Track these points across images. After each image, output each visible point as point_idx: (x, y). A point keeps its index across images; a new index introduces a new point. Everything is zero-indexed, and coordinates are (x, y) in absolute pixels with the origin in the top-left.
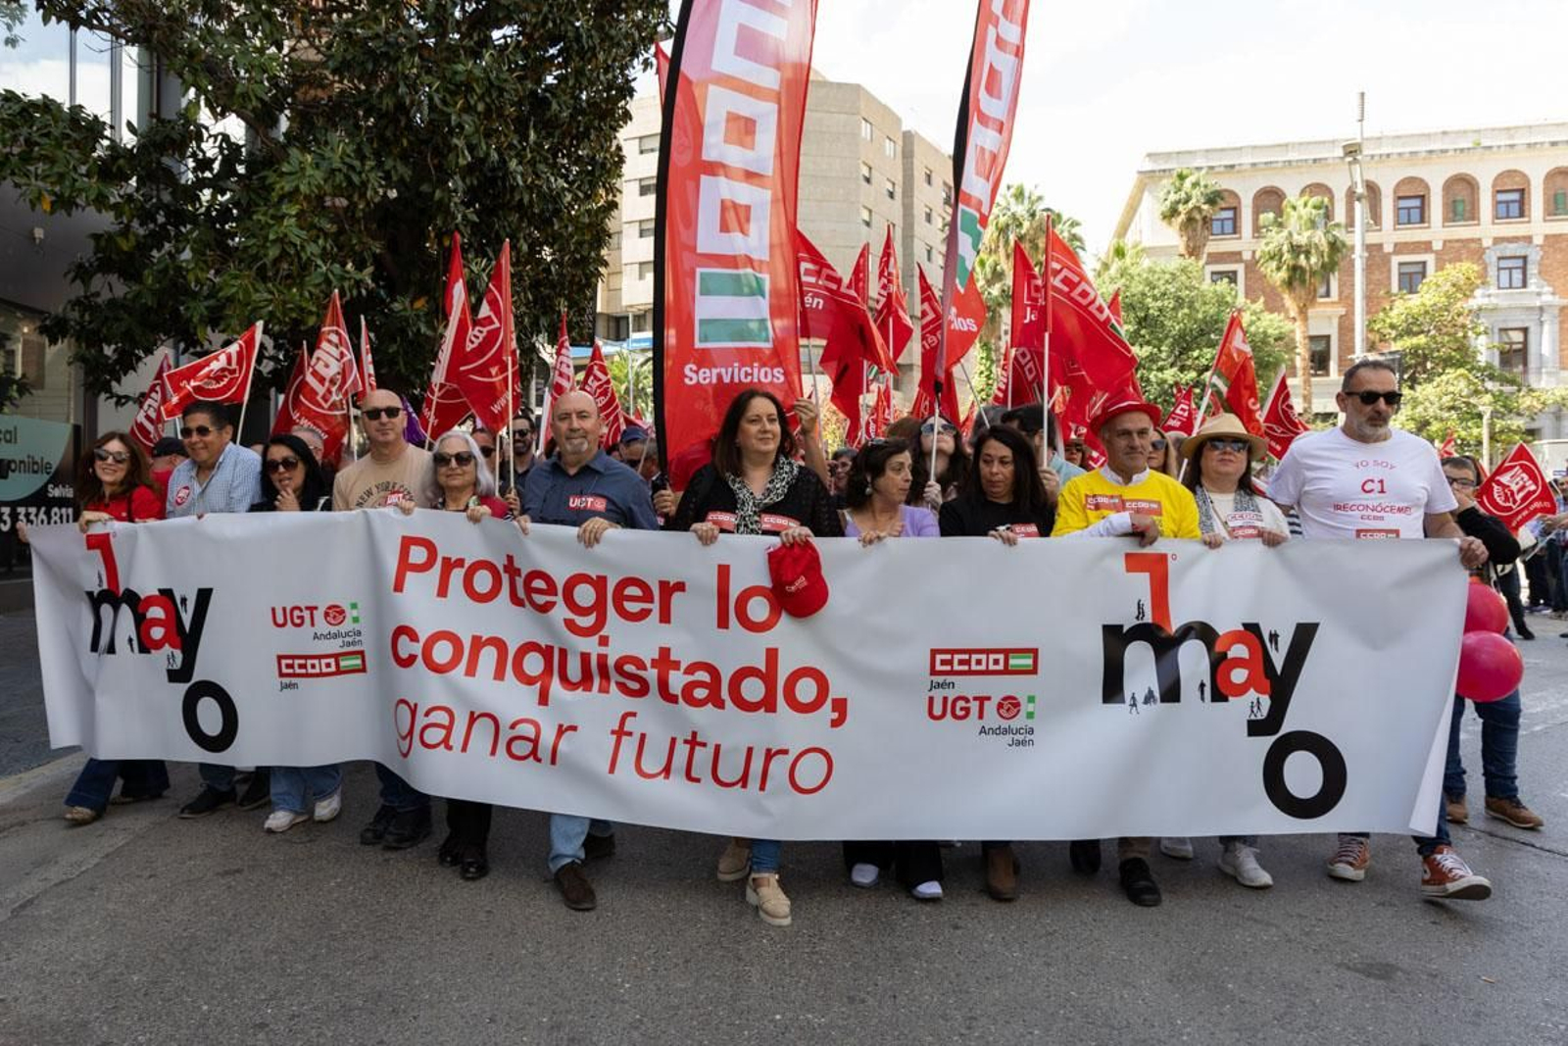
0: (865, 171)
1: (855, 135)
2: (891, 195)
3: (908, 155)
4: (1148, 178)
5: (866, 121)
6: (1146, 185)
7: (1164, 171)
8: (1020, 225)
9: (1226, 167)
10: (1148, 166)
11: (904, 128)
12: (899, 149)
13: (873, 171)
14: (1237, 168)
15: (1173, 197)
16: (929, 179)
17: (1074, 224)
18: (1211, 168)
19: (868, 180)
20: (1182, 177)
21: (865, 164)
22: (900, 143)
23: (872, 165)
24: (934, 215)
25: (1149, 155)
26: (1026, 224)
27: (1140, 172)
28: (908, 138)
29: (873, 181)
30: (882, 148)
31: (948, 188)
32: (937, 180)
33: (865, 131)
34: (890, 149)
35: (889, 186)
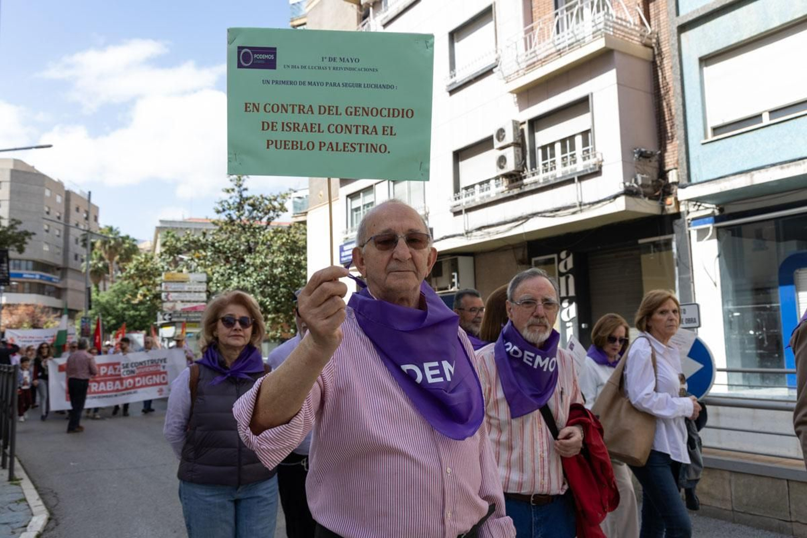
0: (47, 209)
1: (42, 194)
2: (59, 218)
3: (67, 201)
4: (159, 229)
5: (49, 189)
6: (158, 232)
7: (165, 227)
8: (110, 242)
9: (186, 228)
10: (159, 224)
11: (66, 189)
12: (64, 199)
13: (51, 209)
15: (165, 240)
16: (78, 210)
17: (134, 240)
18: (181, 228)
19: (48, 213)
20: (168, 233)
21: (47, 206)
22: (64, 196)
23: (49, 206)
24: (80, 224)
25: (161, 221)
26: (113, 242)
28: (68, 193)
29: (51, 213)
30: (55, 199)
31: (87, 212)
32: (82, 210)
33: (47, 193)
34: (59, 199)
35: (58, 214)
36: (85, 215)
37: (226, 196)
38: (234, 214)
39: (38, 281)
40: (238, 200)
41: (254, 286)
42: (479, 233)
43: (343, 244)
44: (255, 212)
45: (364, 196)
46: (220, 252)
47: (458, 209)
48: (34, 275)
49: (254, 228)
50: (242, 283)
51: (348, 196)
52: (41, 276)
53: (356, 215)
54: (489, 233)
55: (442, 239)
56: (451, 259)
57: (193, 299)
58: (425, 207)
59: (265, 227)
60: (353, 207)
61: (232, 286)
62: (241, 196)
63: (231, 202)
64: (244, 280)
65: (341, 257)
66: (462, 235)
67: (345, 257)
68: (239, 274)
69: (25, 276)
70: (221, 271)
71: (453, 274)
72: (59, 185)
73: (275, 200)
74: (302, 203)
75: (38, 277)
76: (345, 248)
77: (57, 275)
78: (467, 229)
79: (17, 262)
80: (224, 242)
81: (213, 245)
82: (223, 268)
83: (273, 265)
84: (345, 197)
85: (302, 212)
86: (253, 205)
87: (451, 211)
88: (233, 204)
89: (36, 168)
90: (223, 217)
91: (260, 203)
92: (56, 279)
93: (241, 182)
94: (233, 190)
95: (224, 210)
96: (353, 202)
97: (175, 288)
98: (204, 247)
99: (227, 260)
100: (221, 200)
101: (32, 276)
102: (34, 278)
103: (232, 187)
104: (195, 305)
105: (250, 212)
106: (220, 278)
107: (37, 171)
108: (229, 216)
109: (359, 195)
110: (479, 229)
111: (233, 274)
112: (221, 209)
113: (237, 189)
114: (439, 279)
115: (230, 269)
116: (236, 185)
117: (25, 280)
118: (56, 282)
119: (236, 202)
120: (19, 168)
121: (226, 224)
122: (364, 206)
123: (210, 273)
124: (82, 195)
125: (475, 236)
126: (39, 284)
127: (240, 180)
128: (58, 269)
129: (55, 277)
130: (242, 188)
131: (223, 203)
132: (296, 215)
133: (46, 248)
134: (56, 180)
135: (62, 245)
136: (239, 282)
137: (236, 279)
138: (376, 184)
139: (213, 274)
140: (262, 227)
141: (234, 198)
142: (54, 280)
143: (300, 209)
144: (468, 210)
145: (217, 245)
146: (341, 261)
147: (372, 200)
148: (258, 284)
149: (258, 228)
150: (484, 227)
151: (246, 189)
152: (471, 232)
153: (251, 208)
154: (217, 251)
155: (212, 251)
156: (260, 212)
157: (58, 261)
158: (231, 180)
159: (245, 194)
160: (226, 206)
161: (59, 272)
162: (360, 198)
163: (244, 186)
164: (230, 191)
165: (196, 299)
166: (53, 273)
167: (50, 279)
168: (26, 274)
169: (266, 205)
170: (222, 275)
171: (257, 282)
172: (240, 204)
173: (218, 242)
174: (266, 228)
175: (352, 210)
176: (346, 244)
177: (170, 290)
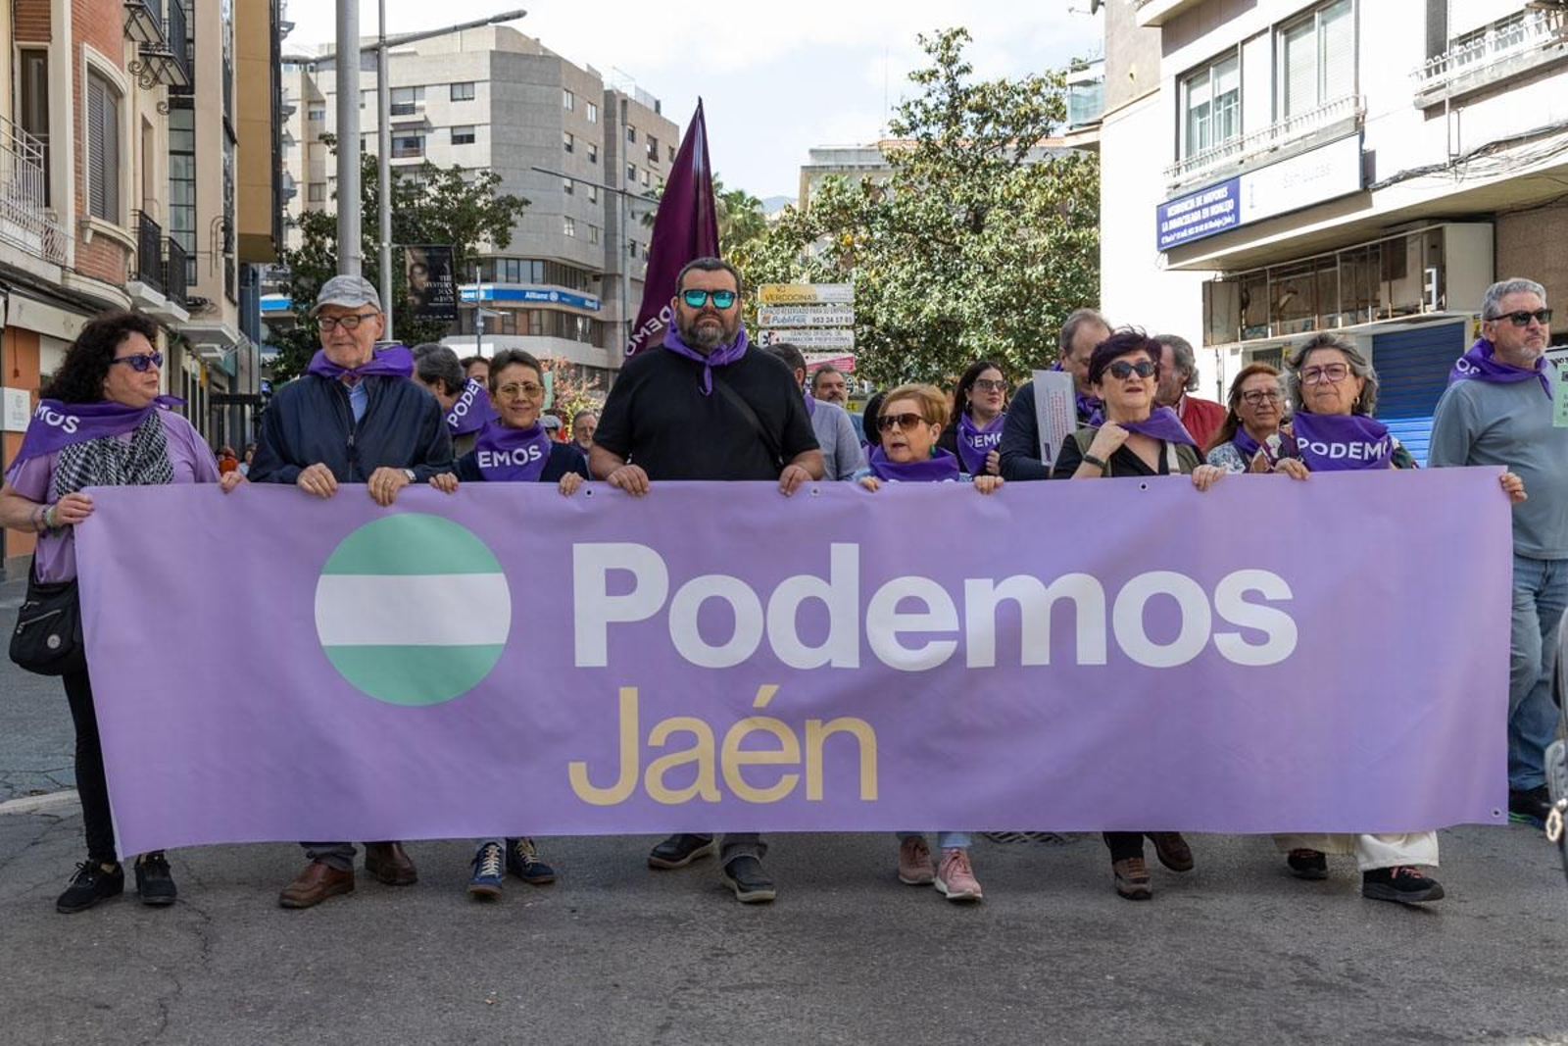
0: (567, 140)
1: (556, 106)
2: (593, 158)
3: (609, 114)
4: (809, 172)
5: (568, 91)
6: (809, 178)
7: (824, 167)
9: (873, 166)
10: (808, 161)
11: (606, 88)
12: (601, 112)
13: (575, 139)
14: (882, 168)
16: (632, 135)
17: (755, 202)
18: (861, 167)
19: (569, 148)
21: (566, 133)
22: (602, 106)
23: (572, 132)
24: (638, 170)
25: (812, 152)
27: (803, 167)
28: (610, 96)
29: (576, 147)
30: (584, 114)
31: (654, 141)
32: (640, 135)
33: (566, 101)
34: (591, 113)
35: (591, 150)
36: (649, 148)
37: (917, 91)
38: (938, 133)
39: (555, 306)
40: (946, 98)
41: (978, 311)
42: (1486, 161)
43: (1166, 200)
44: (990, 125)
45: (1218, 75)
46: (905, 228)
47: (1434, 99)
48: (549, 293)
49: (985, 168)
50: (951, 304)
51: (1179, 77)
52: (561, 295)
53: (1201, 123)
54: (1510, 160)
55: (1396, 180)
56: (1427, 232)
57: (825, 345)
58: (1357, 100)
59: (1012, 162)
60: (1192, 106)
61: (926, 310)
62: (954, 87)
63: (930, 103)
64: (957, 297)
65: (1161, 234)
66: (1442, 169)
67: (1169, 233)
68: (947, 281)
69: (528, 295)
70: (902, 275)
71: (1428, 271)
72: (591, 78)
73: (1037, 92)
74: (1093, 98)
75: (554, 297)
76: (1171, 211)
77: (594, 293)
78: (1454, 151)
79: (513, 264)
80: (911, 207)
81: (886, 214)
82: (908, 268)
83: (1026, 259)
84: (1173, 79)
85: (1090, 120)
86: (979, 109)
87: (1417, 105)
88: (936, 107)
89: (544, 43)
90: (911, 144)
91: (1002, 104)
92: (592, 301)
93: (951, 54)
94: (933, 74)
95: (914, 127)
96: (1193, 93)
97: (784, 320)
98: (867, 219)
99: (923, 249)
100: (905, 101)
101: (545, 297)
102: (548, 300)
103: (933, 68)
104: (830, 357)
105: (979, 128)
106: (899, 294)
107: (545, 50)
108: (924, 140)
109: (1208, 71)
110: (1485, 150)
111: (933, 282)
112: (905, 123)
113: (942, 71)
114: (1394, 283)
115: (922, 270)
116: (941, 60)
117: (529, 305)
118: (592, 309)
119: (942, 103)
120: (508, 48)
121: (918, 157)
122: (1220, 98)
123: (876, 281)
124: (641, 100)
125: (1474, 170)
126: (559, 312)
127: (949, 48)
128: (596, 278)
129: (592, 297)
130: (955, 68)
131: (912, 108)
132: (1075, 130)
133: (568, 230)
134: (585, 69)
135: (601, 224)
136: (941, 303)
137: (937, 295)
138: (1244, 42)
139: (885, 283)
140: (1007, 162)
141: (937, 94)
142: (588, 304)
143: (1087, 112)
144: (1460, 101)
145: (894, 212)
146: (1160, 245)
147: (1237, 85)
148: (987, 305)
149: (994, 166)
150: (1499, 145)
151: (966, 70)
152: (1467, 158)
153: (975, 116)
154: (899, 225)
155: (883, 228)
156: (1004, 125)
157: (595, 259)
158: (929, 51)
159: (964, 81)
160: (919, 113)
161: (599, 284)
162: (1208, 80)
163: (962, 63)
164: (927, 77)
165: (833, 344)
166: (585, 286)
167: (580, 303)
168: (530, 291)
169: (1017, 105)
170: (907, 285)
171: (984, 300)
172: (952, 106)
173: (898, 205)
174: (1017, 164)
175: (1190, 112)
176: (1172, 202)
177: (775, 324)
